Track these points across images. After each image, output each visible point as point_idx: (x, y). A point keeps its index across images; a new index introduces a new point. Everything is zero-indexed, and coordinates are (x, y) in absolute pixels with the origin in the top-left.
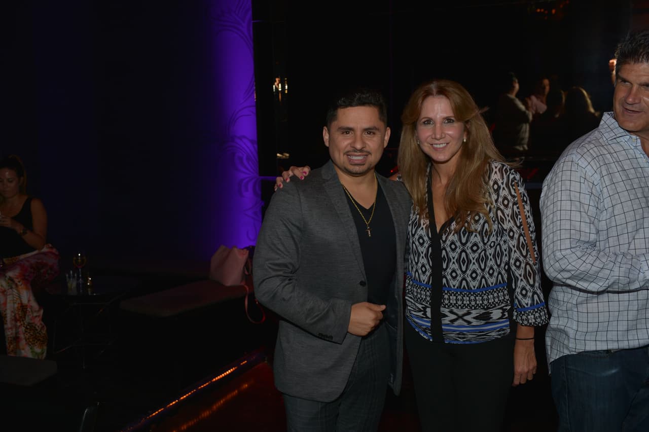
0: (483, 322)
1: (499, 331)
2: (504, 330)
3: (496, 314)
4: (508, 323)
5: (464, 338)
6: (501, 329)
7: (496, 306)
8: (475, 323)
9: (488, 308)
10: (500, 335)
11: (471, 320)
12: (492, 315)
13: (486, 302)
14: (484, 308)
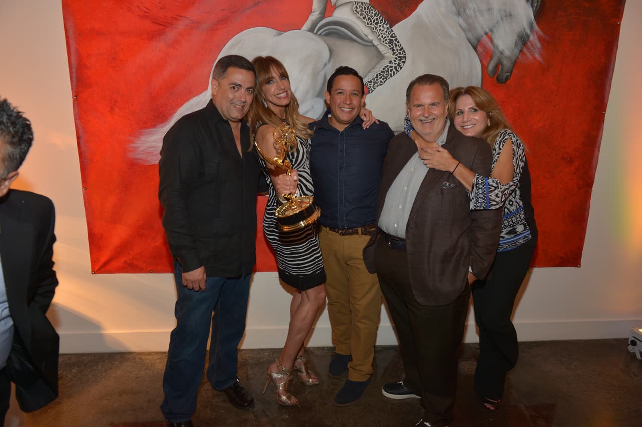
0: (512, 235)
1: (524, 238)
2: (527, 237)
3: (520, 228)
4: (529, 232)
5: (502, 247)
6: (525, 237)
7: (518, 223)
8: (507, 236)
9: (513, 226)
10: (525, 240)
11: (504, 235)
12: (517, 230)
13: (511, 223)
14: (510, 226)
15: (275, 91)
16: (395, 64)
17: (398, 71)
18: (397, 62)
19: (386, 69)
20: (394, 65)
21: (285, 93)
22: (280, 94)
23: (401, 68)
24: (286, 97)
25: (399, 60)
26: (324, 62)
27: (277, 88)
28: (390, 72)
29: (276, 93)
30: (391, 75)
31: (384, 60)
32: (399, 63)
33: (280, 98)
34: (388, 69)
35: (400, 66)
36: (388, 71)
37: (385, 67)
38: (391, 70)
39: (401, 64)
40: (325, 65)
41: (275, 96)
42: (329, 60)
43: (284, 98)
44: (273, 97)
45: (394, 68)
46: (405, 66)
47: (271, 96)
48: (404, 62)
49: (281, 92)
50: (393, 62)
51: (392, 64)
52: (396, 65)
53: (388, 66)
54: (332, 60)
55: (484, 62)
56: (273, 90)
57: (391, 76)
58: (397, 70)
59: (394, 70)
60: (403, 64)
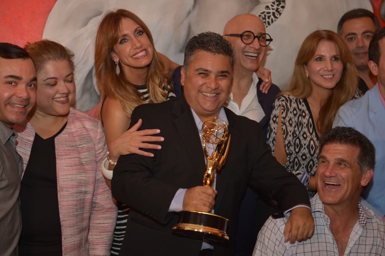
15: (130, 50)
16: (273, 9)
17: (277, 18)
18: (275, 7)
19: (263, 15)
20: (271, 11)
21: (144, 52)
22: (138, 53)
23: (280, 14)
24: (146, 55)
25: (278, 5)
26: (188, 11)
27: (132, 46)
28: (267, 20)
29: (132, 54)
30: (268, 22)
31: (259, 6)
32: (278, 9)
33: (138, 58)
34: (265, 16)
35: (278, 12)
36: (265, 19)
37: (262, 13)
38: (269, 17)
39: (280, 9)
40: (189, 13)
41: (132, 57)
42: (194, 6)
43: (142, 57)
44: (130, 59)
45: (271, 14)
46: (284, 12)
47: (127, 59)
48: (283, 7)
49: (138, 51)
50: (270, 7)
51: (270, 9)
52: (274, 11)
53: (264, 12)
54: (197, 7)
55: (376, 5)
56: (128, 50)
57: (269, 24)
58: (275, 17)
59: (272, 17)
60: (282, 9)
